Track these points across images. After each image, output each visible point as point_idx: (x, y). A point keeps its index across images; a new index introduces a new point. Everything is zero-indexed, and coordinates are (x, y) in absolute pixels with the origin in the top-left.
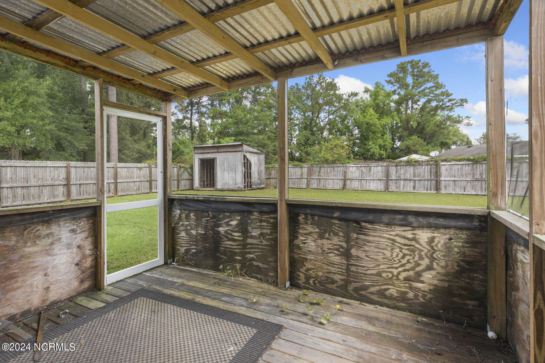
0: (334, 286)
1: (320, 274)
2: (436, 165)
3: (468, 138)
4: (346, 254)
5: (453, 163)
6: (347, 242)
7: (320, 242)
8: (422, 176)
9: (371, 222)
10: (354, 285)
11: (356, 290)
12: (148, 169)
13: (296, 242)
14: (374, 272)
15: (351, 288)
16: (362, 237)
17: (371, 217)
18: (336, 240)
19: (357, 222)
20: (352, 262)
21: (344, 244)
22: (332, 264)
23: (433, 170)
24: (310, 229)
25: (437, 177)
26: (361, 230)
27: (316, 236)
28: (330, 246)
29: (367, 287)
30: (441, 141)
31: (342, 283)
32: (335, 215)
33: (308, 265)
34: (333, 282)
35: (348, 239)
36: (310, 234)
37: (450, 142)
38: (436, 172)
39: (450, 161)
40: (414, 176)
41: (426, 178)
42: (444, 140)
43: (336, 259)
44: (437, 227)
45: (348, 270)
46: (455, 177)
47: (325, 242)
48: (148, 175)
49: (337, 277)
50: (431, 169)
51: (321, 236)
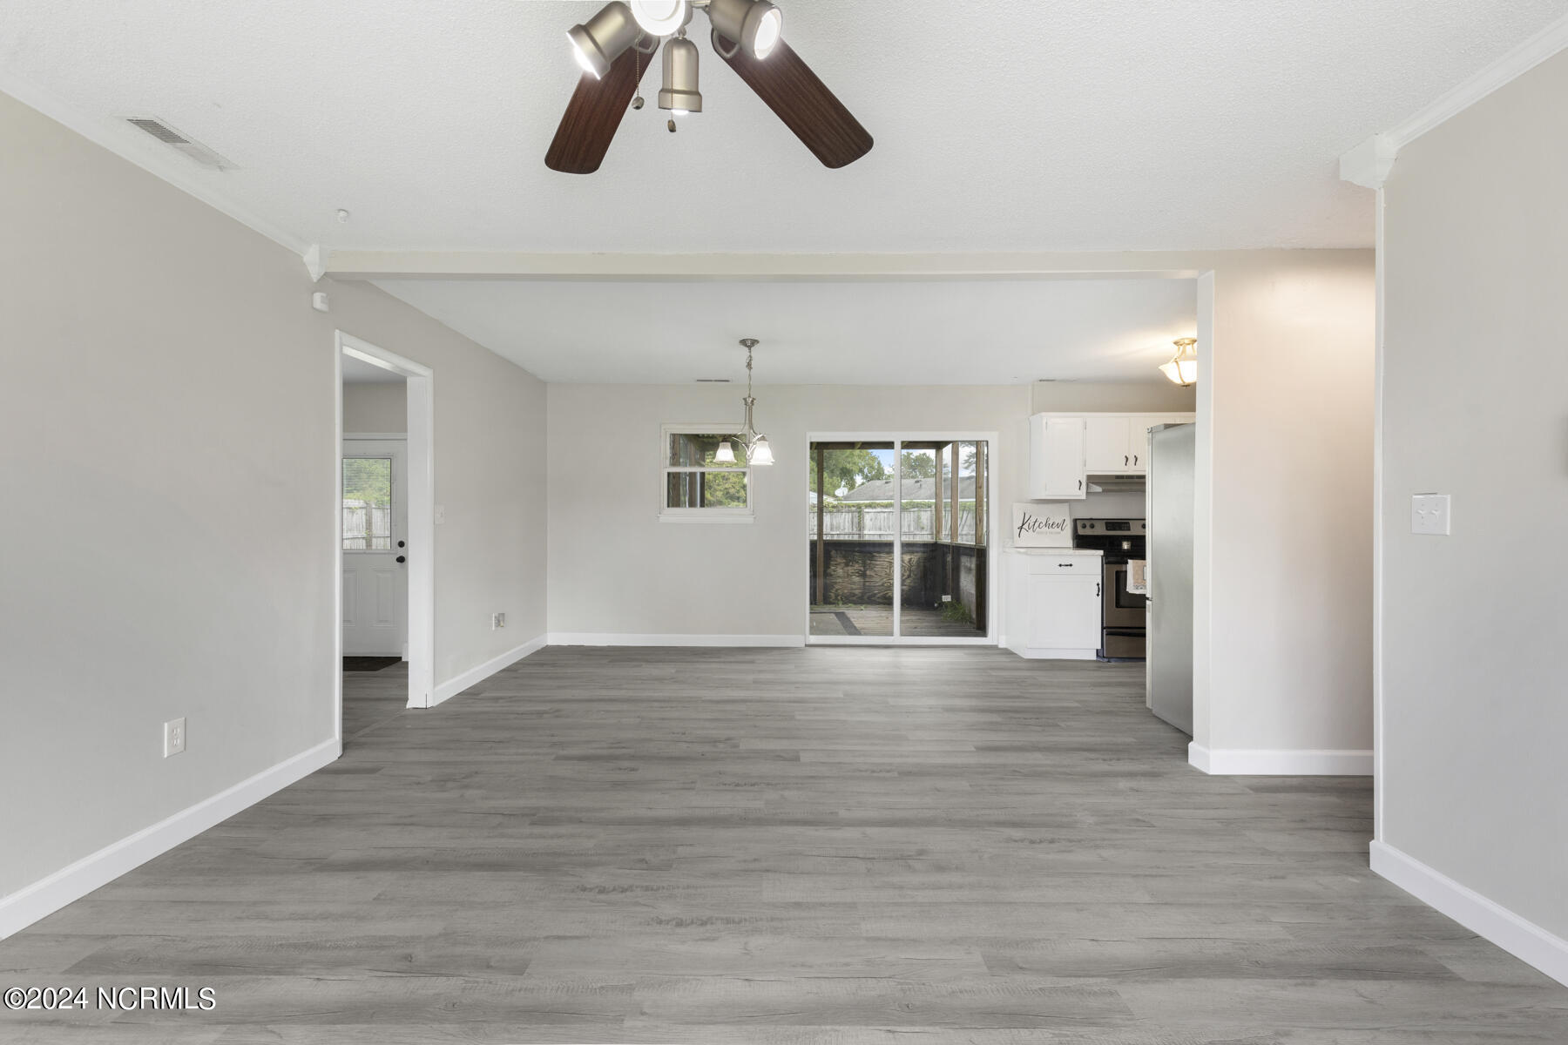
0: (854, 598)
1: (846, 591)
2: (859, 512)
3: (879, 463)
4: (863, 575)
5: (879, 510)
6: (864, 567)
7: (846, 568)
8: (842, 528)
9: (879, 552)
10: (868, 594)
11: (869, 598)
12: (364, 511)
13: (829, 571)
14: (880, 584)
15: (865, 597)
16: (873, 562)
17: (877, 549)
18: (856, 566)
19: (870, 553)
20: (867, 580)
21: (862, 568)
22: (854, 583)
23: (856, 520)
24: (839, 560)
25: (860, 530)
26: (872, 558)
27: (843, 565)
28: (853, 571)
29: (875, 594)
30: (841, 466)
31: (860, 595)
32: (857, 549)
33: (837, 587)
34: (854, 595)
35: (864, 565)
36: (839, 564)
37: (855, 468)
38: (859, 523)
39: (875, 507)
40: (832, 529)
41: (846, 531)
42: (848, 466)
43: (856, 579)
44: (913, 552)
45: (864, 585)
46: (880, 529)
47: (850, 568)
48: (364, 524)
49: (857, 592)
50: (852, 518)
51: (847, 565)
